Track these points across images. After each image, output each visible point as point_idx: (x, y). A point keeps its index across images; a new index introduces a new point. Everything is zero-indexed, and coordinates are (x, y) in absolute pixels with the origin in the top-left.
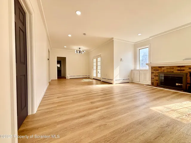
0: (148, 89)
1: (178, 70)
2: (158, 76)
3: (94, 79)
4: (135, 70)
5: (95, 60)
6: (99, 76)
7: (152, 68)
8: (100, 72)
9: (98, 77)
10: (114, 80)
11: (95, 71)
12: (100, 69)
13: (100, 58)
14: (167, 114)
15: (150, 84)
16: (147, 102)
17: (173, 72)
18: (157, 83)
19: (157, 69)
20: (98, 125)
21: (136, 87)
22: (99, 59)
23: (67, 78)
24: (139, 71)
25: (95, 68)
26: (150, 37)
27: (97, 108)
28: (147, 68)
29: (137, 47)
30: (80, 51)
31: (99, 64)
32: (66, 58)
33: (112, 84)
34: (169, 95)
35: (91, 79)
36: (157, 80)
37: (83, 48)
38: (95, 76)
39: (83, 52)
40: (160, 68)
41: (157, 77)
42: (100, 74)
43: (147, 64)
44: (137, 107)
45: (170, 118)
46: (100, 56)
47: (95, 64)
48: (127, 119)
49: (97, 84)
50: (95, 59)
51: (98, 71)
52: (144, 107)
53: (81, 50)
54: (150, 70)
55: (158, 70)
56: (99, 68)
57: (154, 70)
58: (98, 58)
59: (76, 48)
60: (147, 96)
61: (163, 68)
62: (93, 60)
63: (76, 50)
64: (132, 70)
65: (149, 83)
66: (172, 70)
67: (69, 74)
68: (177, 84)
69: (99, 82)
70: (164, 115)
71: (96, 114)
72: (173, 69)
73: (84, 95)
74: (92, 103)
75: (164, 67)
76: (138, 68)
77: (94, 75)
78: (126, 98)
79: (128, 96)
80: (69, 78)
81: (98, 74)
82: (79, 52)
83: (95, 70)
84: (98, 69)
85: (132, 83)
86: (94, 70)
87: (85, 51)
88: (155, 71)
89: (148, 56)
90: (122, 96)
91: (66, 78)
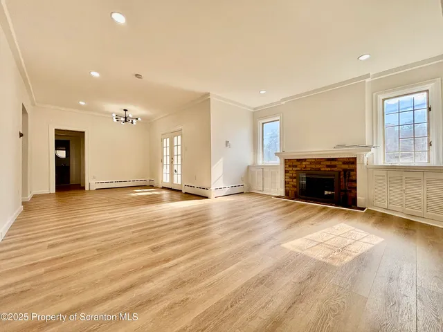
0: (279, 206)
1: (328, 166)
2: (295, 178)
3: (164, 188)
4: (255, 165)
5: (167, 142)
6: (177, 181)
7: (286, 161)
8: (179, 172)
9: (175, 182)
10: (213, 188)
11: (166, 170)
12: (179, 163)
13: (179, 137)
14: (309, 253)
15: (283, 194)
16: (277, 234)
17: (319, 169)
18: (296, 192)
19: (294, 164)
20: (166, 304)
21: (257, 201)
22: (178, 140)
23: (87, 189)
24: (263, 167)
25: (167, 160)
26: (283, 100)
27: (167, 260)
28: (277, 162)
29: (258, 117)
30: (126, 118)
31: (177, 150)
32: (84, 132)
33: (207, 198)
34: (314, 215)
35: (156, 188)
36: (294, 186)
37: (135, 111)
38: (168, 181)
39: (134, 121)
40: (299, 163)
41: (295, 180)
42: (179, 176)
43: (276, 154)
44: (256, 246)
45: (314, 260)
46: (178, 133)
47: (166, 152)
48: (235, 278)
49: (172, 200)
50: (168, 140)
51: (175, 168)
52: (271, 243)
53: (130, 116)
54: (283, 166)
55: (296, 166)
56: (177, 160)
57: (290, 166)
58: (176, 138)
59: (116, 108)
60: (277, 221)
61: (304, 163)
62: (162, 140)
63: (114, 115)
64: (248, 167)
65: (282, 192)
66: (318, 166)
67: (94, 178)
68: (326, 193)
69: (176, 195)
70: (305, 256)
71: (164, 277)
72: (320, 163)
73: (133, 232)
74: (154, 249)
75: (305, 160)
76: (260, 163)
77: (165, 179)
78: (236, 229)
79: (241, 223)
80: (93, 188)
81: (175, 176)
82: (123, 119)
83: (168, 166)
84: (175, 162)
85: (249, 193)
86: (165, 166)
87: (139, 119)
88: (290, 169)
89: (278, 138)
90: (229, 224)
91: (84, 188)
